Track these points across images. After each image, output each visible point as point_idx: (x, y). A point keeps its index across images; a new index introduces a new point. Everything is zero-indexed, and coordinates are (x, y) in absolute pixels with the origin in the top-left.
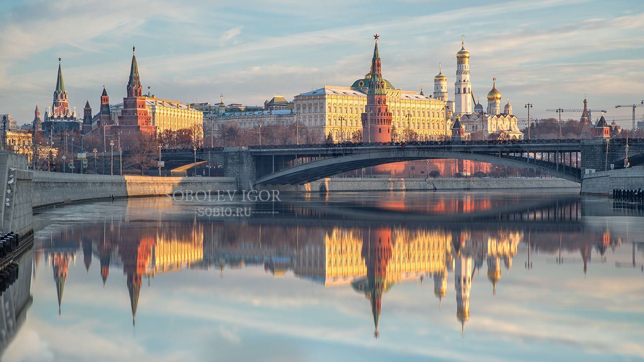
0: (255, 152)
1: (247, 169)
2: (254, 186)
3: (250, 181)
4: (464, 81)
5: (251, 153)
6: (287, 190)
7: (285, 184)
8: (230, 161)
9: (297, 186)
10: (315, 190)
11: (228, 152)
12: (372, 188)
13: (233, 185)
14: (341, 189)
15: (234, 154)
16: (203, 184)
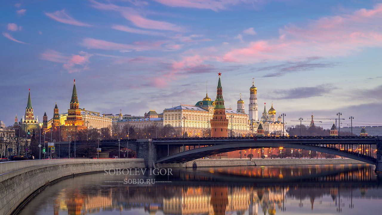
0: (157, 143)
1: (152, 152)
2: (156, 164)
3: (153, 161)
4: (254, 103)
5: (154, 143)
6: (174, 166)
7: (173, 163)
8: (140, 148)
9: (180, 164)
10: (190, 166)
11: (140, 142)
12: (222, 165)
13: (143, 164)
14: (204, 166)
15: (143, 143)
16: (126, 163)
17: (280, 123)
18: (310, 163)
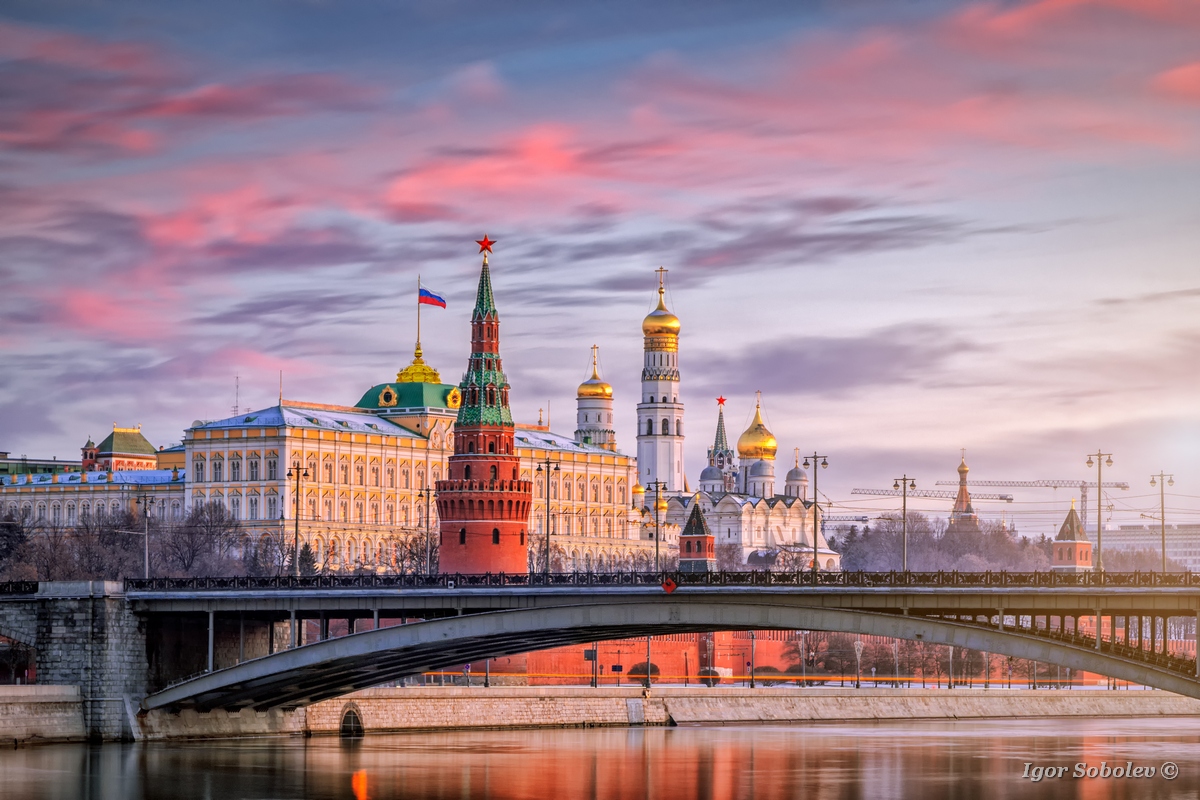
0: (148, 601)
1: (121, 652)
2: (142, 714)
3: (127, 698)
4: (665, 400)
5: (134, 602)
6: (243, 728)
7: (237, 709)
8: (59, 630)
9: (273, 716)
10: (327, 728)
11: (55, 600)
12: (493, 721)
13: (70, 714)
15: (74, 605)
17: (797, 502)
18: (949, 708)
